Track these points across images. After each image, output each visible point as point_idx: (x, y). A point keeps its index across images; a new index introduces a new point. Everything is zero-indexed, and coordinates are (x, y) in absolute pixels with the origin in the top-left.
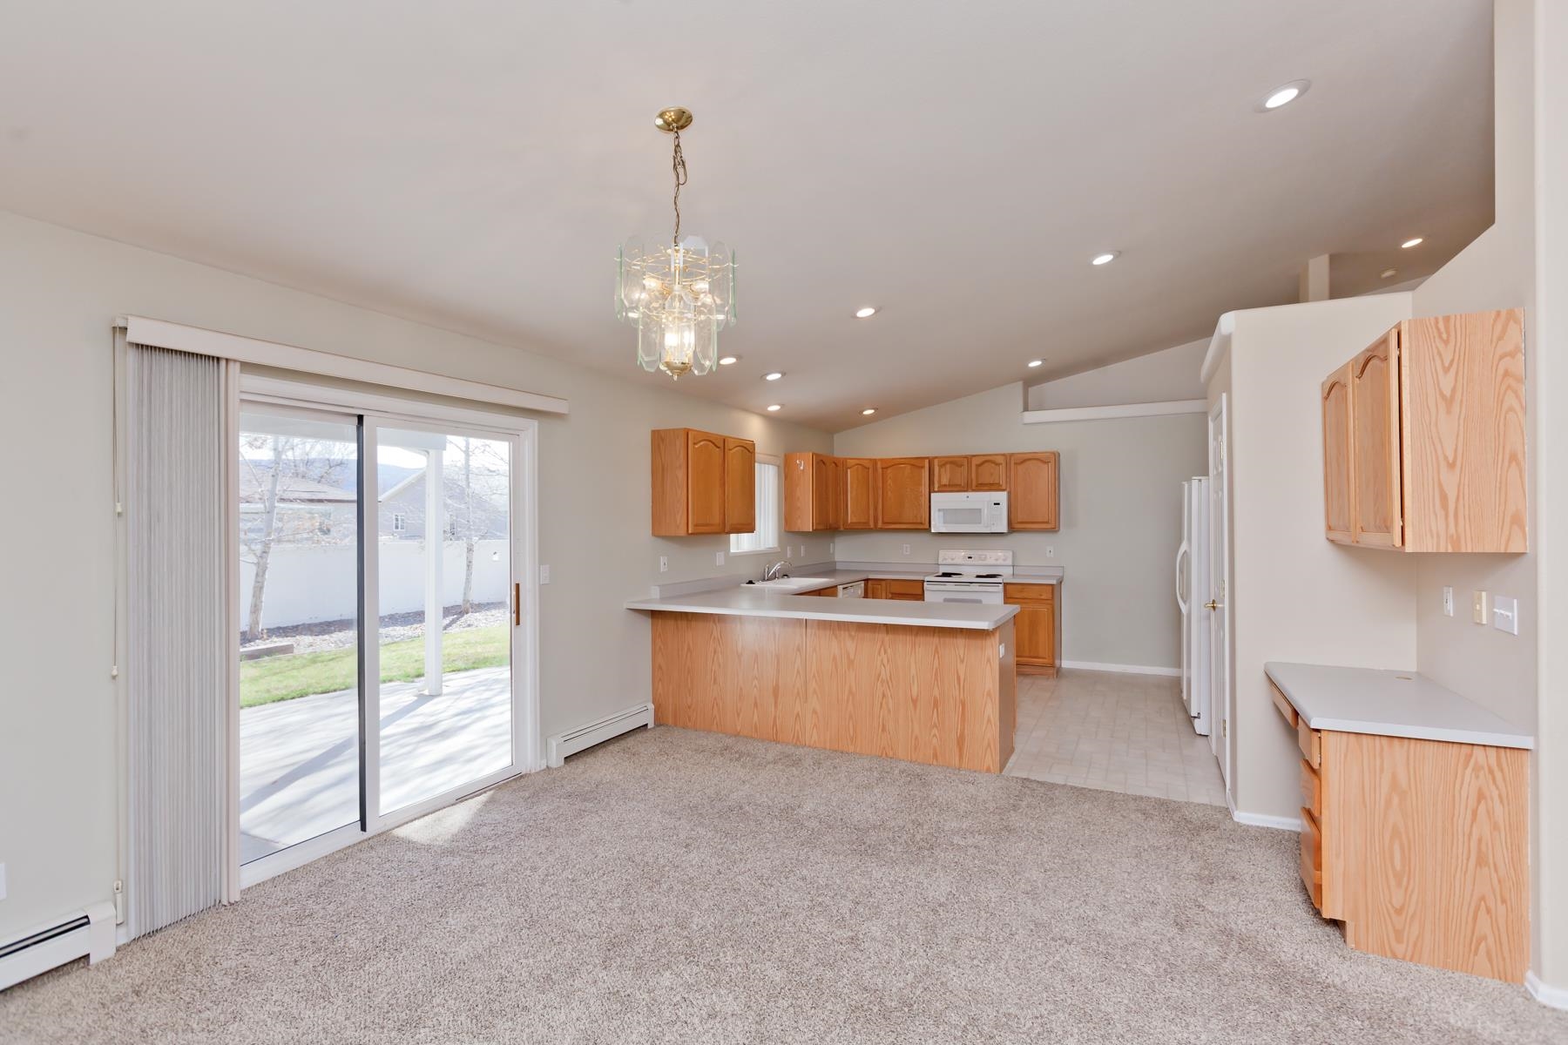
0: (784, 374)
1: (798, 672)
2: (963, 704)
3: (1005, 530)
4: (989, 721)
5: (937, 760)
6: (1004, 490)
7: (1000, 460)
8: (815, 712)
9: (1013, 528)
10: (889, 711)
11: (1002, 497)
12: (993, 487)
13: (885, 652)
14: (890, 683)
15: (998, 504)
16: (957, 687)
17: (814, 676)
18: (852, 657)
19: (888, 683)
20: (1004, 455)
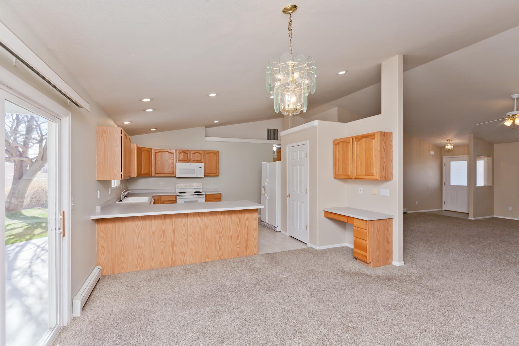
0: (154, 109)
1: (184, 235)
2: (247, 234)
3: (203, 176)
4: (255, 238)
5: (239, 256)
6: (202, 163)
7: (201, 152)
8: (191, 249)
9: (205, 176)
10: (222, 242)
11: (202, 165)
12: (199, 161)
13: (221, 221)
14: (222, 232)
15: (201, 167)
16: (245, 229)
17: (191, 235)
18: (207, 225)
19: (221, 232)
20: (202, 151)
